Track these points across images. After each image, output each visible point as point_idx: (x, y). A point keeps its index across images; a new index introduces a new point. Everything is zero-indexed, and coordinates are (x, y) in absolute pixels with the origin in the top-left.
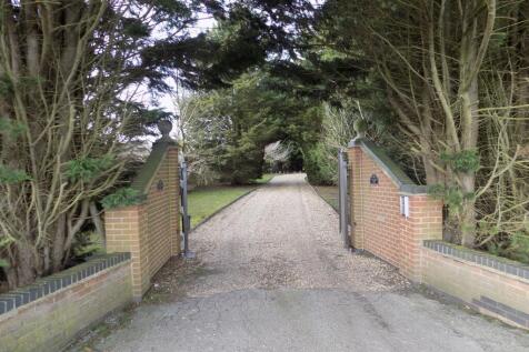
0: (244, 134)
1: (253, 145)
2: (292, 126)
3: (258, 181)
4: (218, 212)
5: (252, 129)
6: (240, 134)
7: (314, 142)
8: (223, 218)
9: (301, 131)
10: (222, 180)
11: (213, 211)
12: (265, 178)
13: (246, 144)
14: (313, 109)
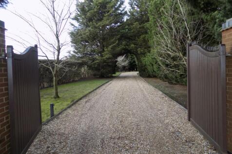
0: (105, 49)
1: (111, 56)
2: (132, 45)
3: (114, 75)
4: (85, 96)
5: (110, 47)
6: (103, 50)
7: (144, 54)
8: (86, 102)
9: (137, 48)
10: (95, 75)
11: (81, 96)
12: (117, 74)
13: (107, 55)
14: (144, 36)
